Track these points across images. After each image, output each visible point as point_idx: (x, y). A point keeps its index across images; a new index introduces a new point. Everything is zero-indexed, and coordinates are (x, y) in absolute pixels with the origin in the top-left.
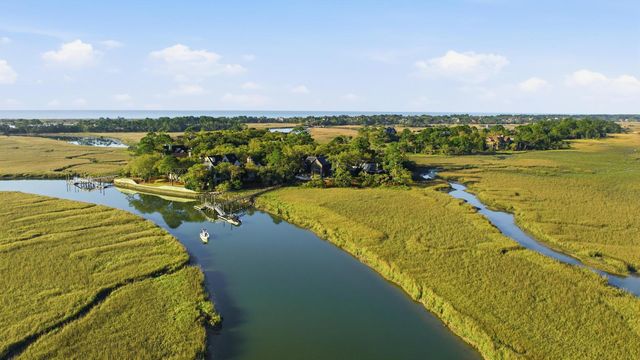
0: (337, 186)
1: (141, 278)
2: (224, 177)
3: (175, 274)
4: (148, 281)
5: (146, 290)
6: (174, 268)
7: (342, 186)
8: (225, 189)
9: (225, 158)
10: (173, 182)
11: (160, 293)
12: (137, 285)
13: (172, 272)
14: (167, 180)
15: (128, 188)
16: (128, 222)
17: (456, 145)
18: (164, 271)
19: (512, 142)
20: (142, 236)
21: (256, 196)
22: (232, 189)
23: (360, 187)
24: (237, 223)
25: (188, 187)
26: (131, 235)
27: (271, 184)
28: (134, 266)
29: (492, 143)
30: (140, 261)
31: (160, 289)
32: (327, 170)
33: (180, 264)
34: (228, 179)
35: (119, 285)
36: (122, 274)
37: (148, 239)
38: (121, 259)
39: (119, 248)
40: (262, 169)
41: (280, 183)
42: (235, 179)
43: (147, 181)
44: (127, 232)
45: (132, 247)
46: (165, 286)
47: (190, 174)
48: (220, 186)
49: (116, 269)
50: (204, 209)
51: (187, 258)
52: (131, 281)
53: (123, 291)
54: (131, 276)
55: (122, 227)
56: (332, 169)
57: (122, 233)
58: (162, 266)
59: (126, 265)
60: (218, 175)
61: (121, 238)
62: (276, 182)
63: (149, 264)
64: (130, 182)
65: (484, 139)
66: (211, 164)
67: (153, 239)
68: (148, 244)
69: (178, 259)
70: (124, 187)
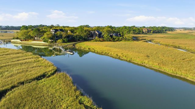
0: (105, 41)
1: (30, 81)
2: (60, 37)
3: (51, 78)
4: (34, 83)
5: (34, 90)
6: (49, 74)
7: (107, 41)
8: (61, 42)
9: (59, 30)
10: (37, 40)
11: (45, 92)
12: (27, 86)
13: (49, 76)
14: (34, 40)
15: (17, 43)
16: (18, 53)
17: (135, 31)
18: (44, 76)
19: (151, 30)
20: (26, 59)
21: (75, 44)
22: (64, 42)
23: (114, 41)
24: (72, 53)
25: (44, 41)
26: (20, 58)
27: (79, 40)
28: (23, 74)
29: (145, 31)
30: (27, 71)
31: (45, 88)
32: (100, 35)
33: (53, 72)
34: (62, 38)
35: (13, 87)
36: (16, 80)
37: (30, 60)
38: (15, 70)
39: (13, 65)
40: (75, 34)
41: (82, 40)
42: (65, 38)
43: (26, 40)
44: (18, 57)
45: (21, 64)
46: (48, 86)
47: (45, 36)
48: (59, 40)
49: (11, 76)
50: (54, 49)
51: (55, 68)
52: (23, 83)
53: (16, 91)
54: (22, 80)
55: (15, 55)
56: (102, 35)
57: (15, 58)
58: (41, 73)
59: (18, 73)
60: (57, 37)
61: (14, 60)
62: (81, 39)
63: (32, 72)
64: (18, 41)
65: (142, 30)
66: (53, 32)
67: (33, 60)
68: (30, 62)
69: (50, 69)
70: (16, 43)
